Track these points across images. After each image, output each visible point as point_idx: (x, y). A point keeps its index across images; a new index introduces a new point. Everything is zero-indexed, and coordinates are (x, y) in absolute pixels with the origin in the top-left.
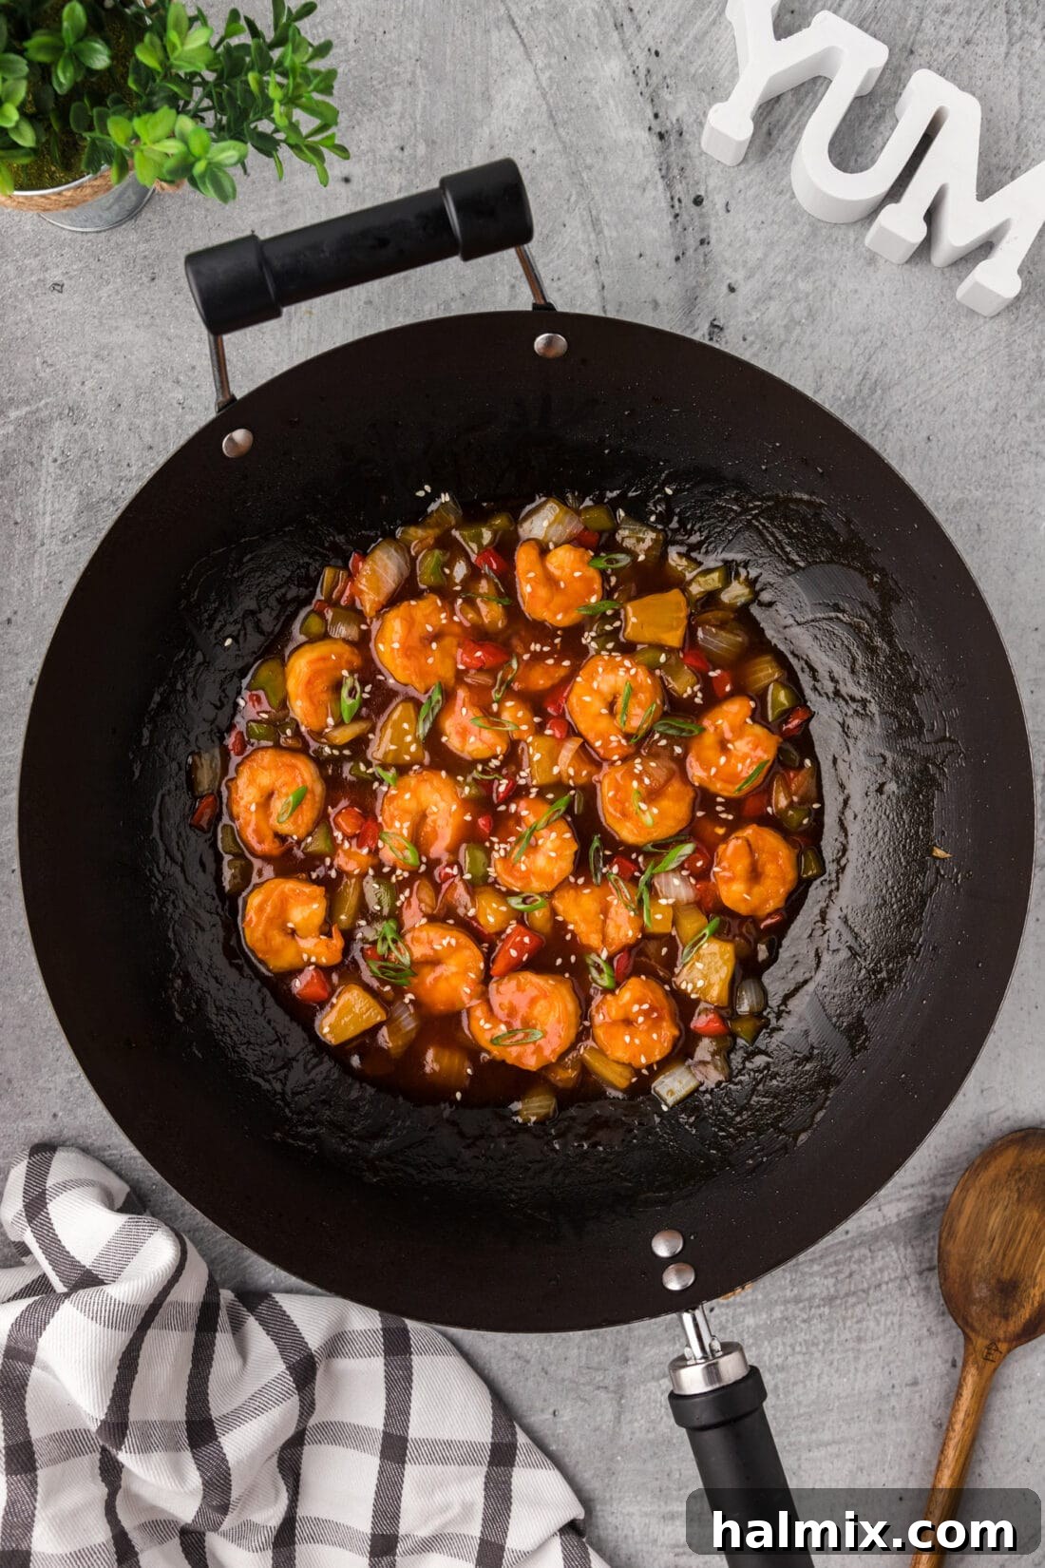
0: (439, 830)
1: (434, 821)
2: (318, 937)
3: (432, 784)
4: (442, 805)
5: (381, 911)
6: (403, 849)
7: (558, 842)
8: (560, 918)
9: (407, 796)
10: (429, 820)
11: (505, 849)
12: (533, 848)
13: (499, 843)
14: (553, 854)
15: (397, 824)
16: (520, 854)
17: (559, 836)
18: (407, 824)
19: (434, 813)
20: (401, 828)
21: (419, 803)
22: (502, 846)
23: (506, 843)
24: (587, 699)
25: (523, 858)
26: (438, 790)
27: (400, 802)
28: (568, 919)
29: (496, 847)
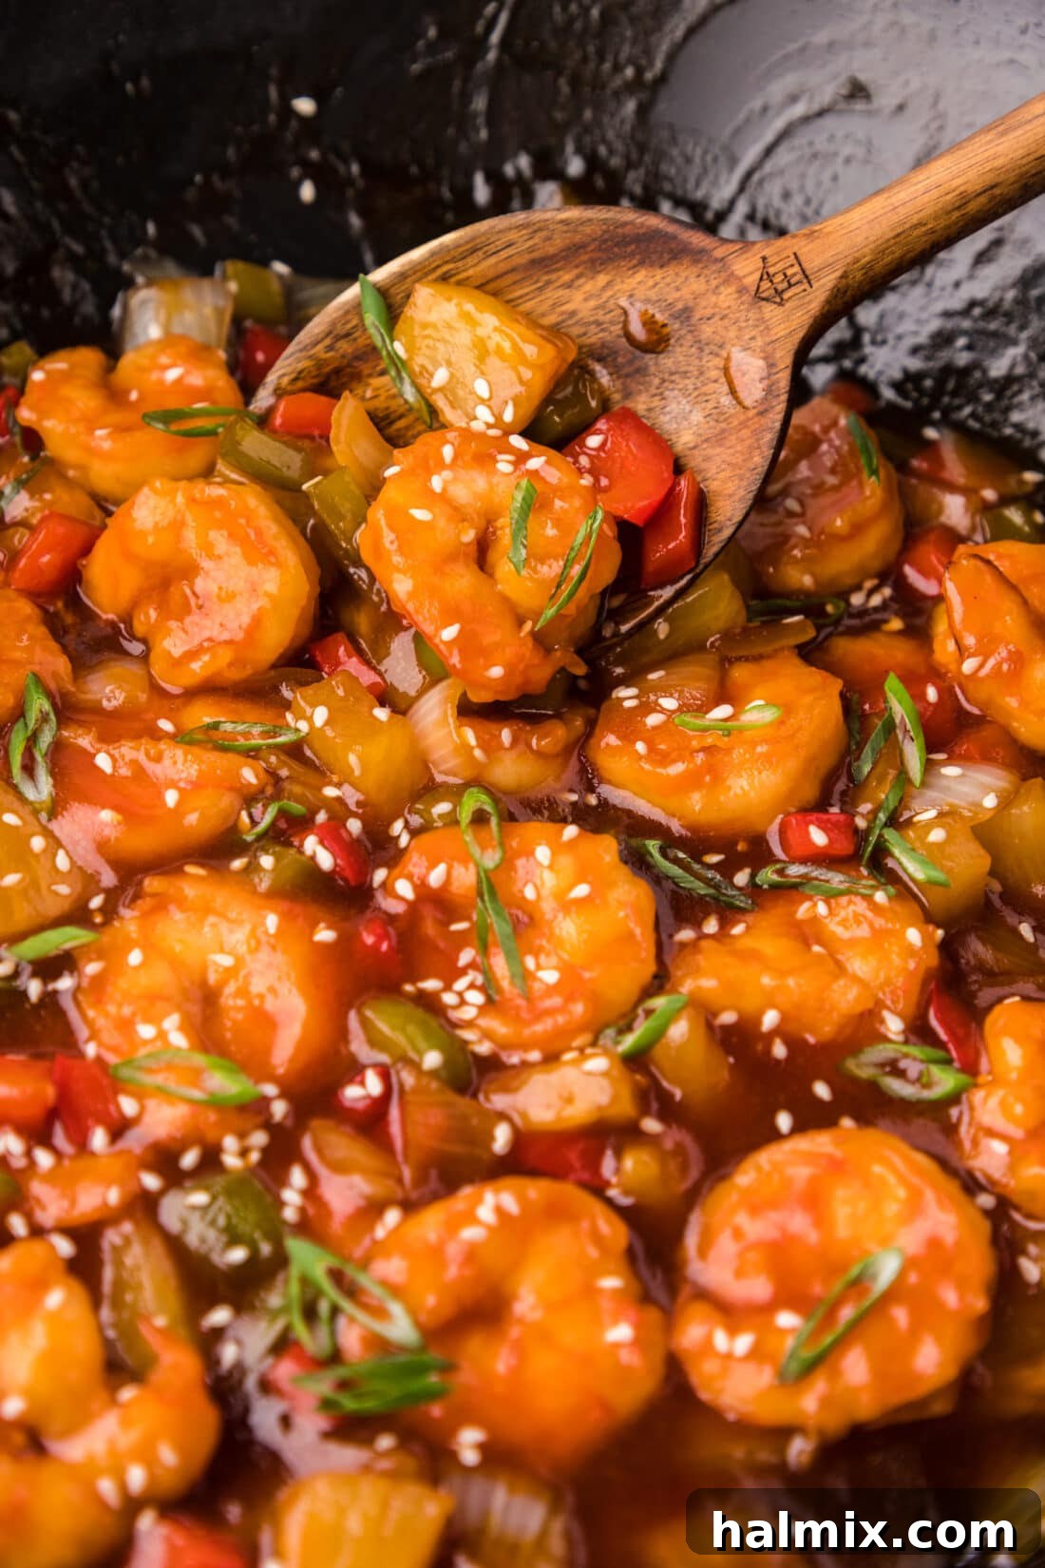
0: (270, 1005)
1: (243, 992)
2: (113, 1402)
3: (182, 903)
4: (238, 937)
5: (254, 1252)
6: (195, 1076)
7: (566, 861)
8: (728, 1018)
9: (135, 957)
10: (229, 999)
11: (472, 986)
12: (525, 925)
13: (448, 988)
14: (582, 890)
15: (146, 1031)
16: (515, 958)
17: (557, 848)
18: (171, 1022)
19: (230, 973)
20: (162, 1035)
21: (175, 963)
22: (460, 984)
23: (463, 972)
24: (420, 514)
25: (530, 962)
26: (206, 910)
27: (123, 983)
28: (750, 1004)
29: (449, 998)
